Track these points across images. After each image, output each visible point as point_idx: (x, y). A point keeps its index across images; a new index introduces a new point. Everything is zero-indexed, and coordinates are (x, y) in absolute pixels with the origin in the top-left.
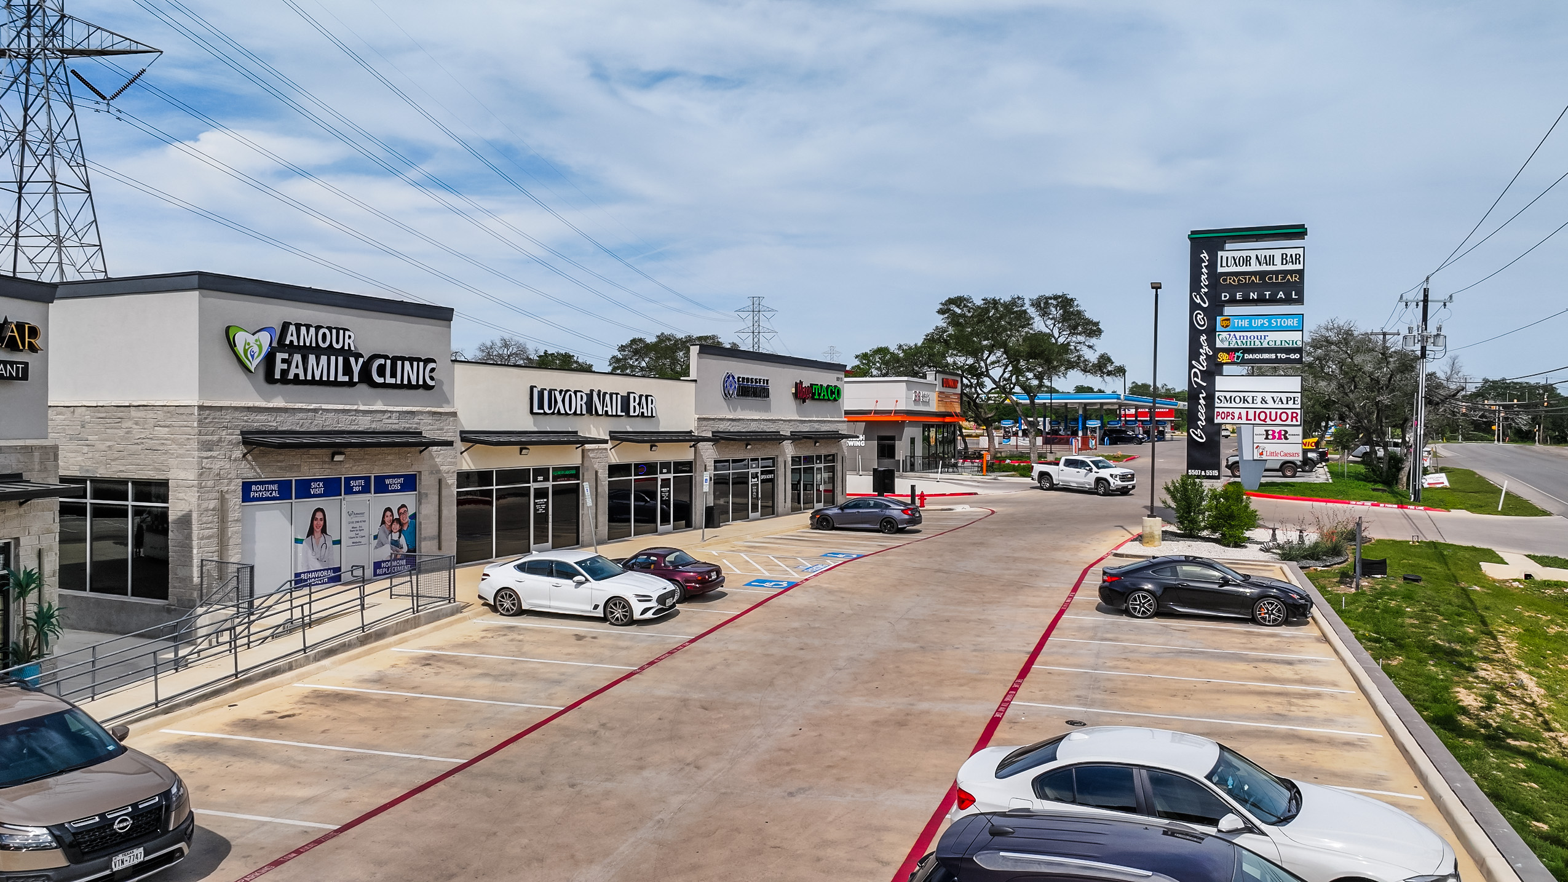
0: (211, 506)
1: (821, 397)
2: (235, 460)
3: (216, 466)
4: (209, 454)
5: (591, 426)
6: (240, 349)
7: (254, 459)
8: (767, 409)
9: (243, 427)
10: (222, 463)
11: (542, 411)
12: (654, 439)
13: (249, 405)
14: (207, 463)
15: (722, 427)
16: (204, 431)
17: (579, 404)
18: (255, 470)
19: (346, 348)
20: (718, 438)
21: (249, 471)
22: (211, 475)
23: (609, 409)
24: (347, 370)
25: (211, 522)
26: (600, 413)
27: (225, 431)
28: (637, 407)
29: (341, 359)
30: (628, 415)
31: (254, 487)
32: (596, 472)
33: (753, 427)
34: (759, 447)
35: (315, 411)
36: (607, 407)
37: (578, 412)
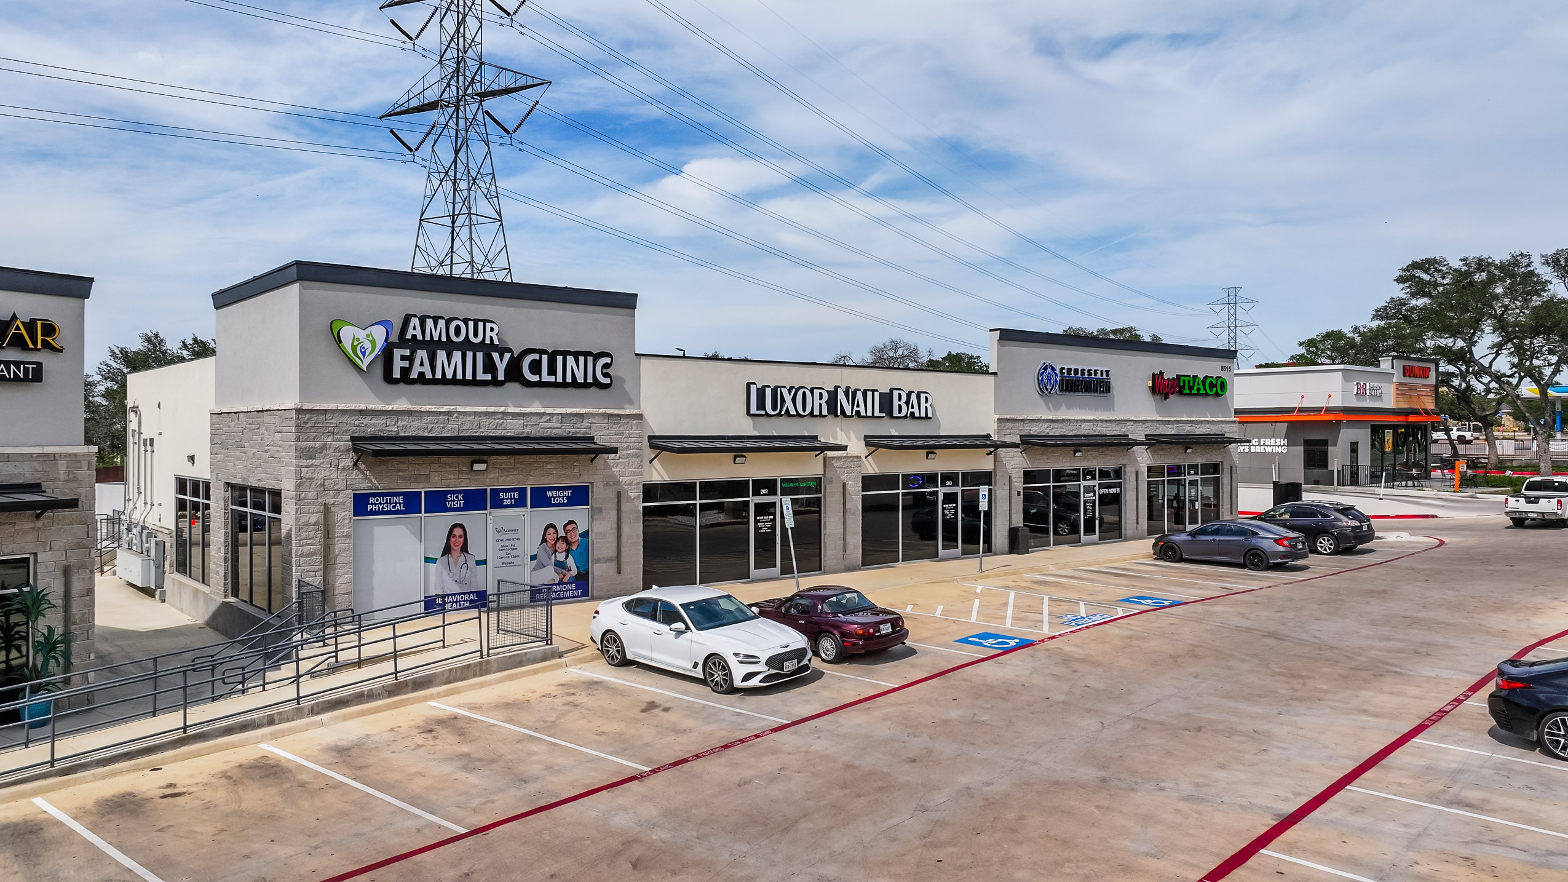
0: (313, 520)
1: (1195, 391)
2: (344, 469)
3: (319, 476)
4: (310, 462)
5: (838, 430)
6: (347, 345)
7: (368, 468)
8: (1110, 407)
9: (354, 432)
10: (327, 473)
11: (764, 412)
12: (932, 445)
13: (360, 408)
14: (307, 473)
15: (1035, 430)
16: (303, 436)
17: (817, 403)
18: (370, 481)
19: (488, 341)
20: (1028, 443)
21: (361, 482)
22: (313, 486)
23: (862, 409)
24: (490, 367)
25: (312, 538)
26: (848, 413)
27: (332, 437)
28: (904, 407)
29: (480, 356)
30: (890, 414)
31: (371, 500)
32: (844, 485)
33: (1086, 429)
34: (1096, 453)
35: (449, 414)
36: (858, 406)
37: (816, 412)
